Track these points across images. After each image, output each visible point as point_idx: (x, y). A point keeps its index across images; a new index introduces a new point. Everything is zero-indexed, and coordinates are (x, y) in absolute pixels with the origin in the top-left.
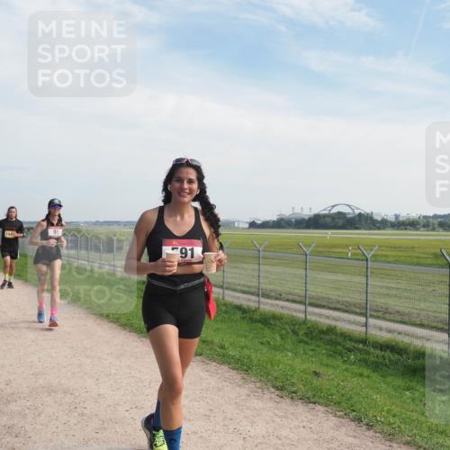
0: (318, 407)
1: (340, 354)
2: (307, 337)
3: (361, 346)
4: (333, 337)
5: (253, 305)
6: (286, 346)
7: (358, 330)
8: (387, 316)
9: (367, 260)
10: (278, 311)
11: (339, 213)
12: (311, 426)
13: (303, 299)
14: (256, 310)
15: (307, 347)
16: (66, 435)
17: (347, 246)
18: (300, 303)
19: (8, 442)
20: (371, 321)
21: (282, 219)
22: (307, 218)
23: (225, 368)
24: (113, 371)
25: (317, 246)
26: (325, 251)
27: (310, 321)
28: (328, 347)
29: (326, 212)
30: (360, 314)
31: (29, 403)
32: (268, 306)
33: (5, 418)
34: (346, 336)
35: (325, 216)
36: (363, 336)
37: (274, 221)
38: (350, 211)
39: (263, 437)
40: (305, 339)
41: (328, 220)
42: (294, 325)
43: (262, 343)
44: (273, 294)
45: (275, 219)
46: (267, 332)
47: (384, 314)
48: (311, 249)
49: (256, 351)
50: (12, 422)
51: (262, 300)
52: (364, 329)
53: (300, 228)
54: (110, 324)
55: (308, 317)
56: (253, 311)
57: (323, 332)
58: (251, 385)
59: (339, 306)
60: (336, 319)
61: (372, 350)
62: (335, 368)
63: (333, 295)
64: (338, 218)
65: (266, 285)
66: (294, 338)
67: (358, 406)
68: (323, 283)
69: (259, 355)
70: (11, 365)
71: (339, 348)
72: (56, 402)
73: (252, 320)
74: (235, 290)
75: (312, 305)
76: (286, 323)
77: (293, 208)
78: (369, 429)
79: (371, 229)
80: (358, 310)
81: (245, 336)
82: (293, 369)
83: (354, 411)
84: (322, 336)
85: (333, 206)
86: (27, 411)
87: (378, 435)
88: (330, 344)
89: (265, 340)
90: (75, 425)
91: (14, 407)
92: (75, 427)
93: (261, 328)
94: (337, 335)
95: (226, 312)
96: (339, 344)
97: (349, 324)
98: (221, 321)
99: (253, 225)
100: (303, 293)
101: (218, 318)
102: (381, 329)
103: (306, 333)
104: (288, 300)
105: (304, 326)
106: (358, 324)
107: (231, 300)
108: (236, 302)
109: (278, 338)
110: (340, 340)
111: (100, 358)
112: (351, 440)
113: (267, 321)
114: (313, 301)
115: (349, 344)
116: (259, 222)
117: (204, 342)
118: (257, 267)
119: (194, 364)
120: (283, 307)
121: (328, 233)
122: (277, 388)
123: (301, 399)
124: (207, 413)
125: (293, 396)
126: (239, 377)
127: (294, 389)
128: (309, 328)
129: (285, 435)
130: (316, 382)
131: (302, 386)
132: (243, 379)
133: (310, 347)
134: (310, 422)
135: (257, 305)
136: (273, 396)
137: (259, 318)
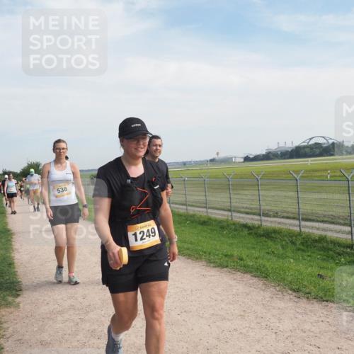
2: (303, 245)
3: (349, 250)
4: (325, 244)
5: (257, 223)
6: (288, 254)
9: (348, 181)
10: (277, 226)
11: (316, 143)
12: (328, 320)
13: (297, 216)
14: (259, 227)
15: (304, 254)
17: (327, 170)
18: (294, 218)
21: (270, 153)
22: (290, 150)
26: (310, 174)
27: (304, 233)
28: (322, 252)
29: (306, 144)
30: (344, 225)
31: (103, 312)
32: (269, 223)
33: (88, 325)
34: (335, 243)
35: (304, 147)
36: (350, 242)
37: (263, 155)
38: (325, 141)
40: (302, 247)
41: (307, 150)
42: (292, 237)
43: (268, 253)
44: (271, 213)
45: (264, 153)
46: (270, 243)
50: (93, 327)
51: (263, 218)
52: (349, 237)
53: (285, 159)
55: (303, 230)
56: (257, 228)
57: (316, 241)
59: (326, 219)
60: (324, 230)
63: (320, 210)
64: (316, 148)
65: (265, 207)
66: (294, 248)
68: (311, 202)
69: (270, 263)
71: (331, 253)
73: (258, 235)
74: (240, 212)
75: (303, 219)
79: (343, 154)
80: (342, 222)
81: (254, 248)
84: (316, 244)
85: (311, 139)
88: (322, 250)
89: (270, 250)
91: (92, 315)
93: (266, 242)
94: (327, 242)
95: (236, 230)
96: (331, 250)
98: (233, 237)
99: (247, 159)
100: (296, 211)
104: (283, 217)
105: (300, 237)
106: (343, 232)
107: (238, 220)
108: (242, 221)
109: (280, 248)
110: (331, 246)
113: (269, 235)
114: (304, 216)
115: (339, 249)
116: (251, 157)
117: (226, 256)
118: (256, 192)
119: (223, 275)
120: (279, 223)
121: (308, 161)
122: (294, 291)
123: (315, 298)
124: (242, 313)
125: (308, 296)
126: (261, 283)
127: (307, 291)
128: (304, 238)
129: (308, 328)
130: (322, 283)
131: (312, 288)
132: (265, 284)
133: (307, 254)
134: (327, 316)
135: (260, 223)
136: (291, 297)
137: (262, 233)
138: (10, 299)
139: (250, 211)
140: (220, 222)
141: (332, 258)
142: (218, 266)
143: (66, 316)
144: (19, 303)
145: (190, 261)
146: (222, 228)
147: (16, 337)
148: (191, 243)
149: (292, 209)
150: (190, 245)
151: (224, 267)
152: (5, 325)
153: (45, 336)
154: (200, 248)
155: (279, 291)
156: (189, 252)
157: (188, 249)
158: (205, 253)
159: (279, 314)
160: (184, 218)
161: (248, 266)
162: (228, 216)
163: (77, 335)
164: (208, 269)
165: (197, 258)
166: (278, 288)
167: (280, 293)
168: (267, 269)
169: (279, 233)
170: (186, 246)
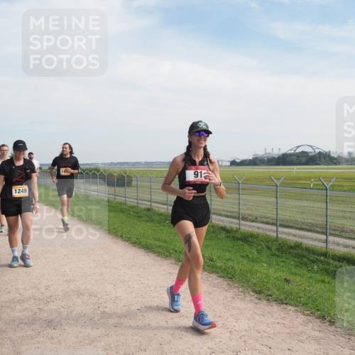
0: (290, 307)
1: (306, 265)
3: (322, 258)
4: (300, 251)
5: (235, 227)
6: (262, 258)
7: (320, 246)
8: (343, 234)
9: (327, 190)
10: (255, 231)
11: (303, 152)
12: (284, 322)
13: (274, 221)
14: (237, 231)
15: (278, 259)
16: (92, 328)
17: (309, 178)
18: (273, 224)
19: (48, 333)
20: (331, 238)
21: (257, 158)
22: (276, 157)
23: (214, 276)
24: (127, 279)
25: (285, 179)
26: (291, 183)
27: (280, 238)
28: (296, 259)
29: (293, 152)
30: (321, 233)
31: (63, 304)
32: (247, 227)
34: (310, 250)
35: (291, 155)
36: (324, 250)
37: (250, 160)
38: (312, 150)
39: (246, 330)
40: (277, 253)
41: (294, 158)
42: (268, 242)
43: (242, 257)
44: (250, 217)
45: (251, 158)
46: (246, 247)
47: (341, 233)
48: (281, 181)
49: (238, 263)
50: (51, 318)
51: (242, 222)
52: (324, 245)
53: (271, 165)
54: (123, 243)
55: (279, 235)
56: (235, 231)
57: (291, 247)
58: (235, 290)
59: (303, 227)
60: (301, 237)
61: (332, 262)
62: (302, 276)
63: (299, 218)
64: (302, 156)
65: (245, 211)
66: (269, 253)
67: (321, 307)
68: (291, 208)
69: (240, 265)
70: (49, 274)
71: (304, 259)
72: (84, 303)
73: (234, 238)
74: (220, 215)
75: (281, 226)
76: (261, 241)
77: (266, 149)
78: (331, 325)
79: (329, 164)
80: (320, 230)
81: (229, 251)
82: (267, 276)
83: (318, 310)
84: (291, 251)
85: (298, 147)
86: (62, 310)
87: (339, 329)
88: (297, 257)
89: (245, 254)
90: (99, 320)
91: (52, 306)
92: (98, 322)
93: (242, 245)
94: (302, 249)
95: (214, 232)
96: (305, 257)
97: (312, 240)
98: (210, 239)
99: (233, 163)
100: (275, 217)
101: (208, 237)
102: (338, 244)
103: (278, 249)
104: (262, 222)
105: (275, 243)
106: (319, 240)
108: (221, 224)
109: (256, 253)
110: (305, 253)
111: (116, 269)
112: (317, 333)
113: (247, 239)
114: (283, 223)
115: (313, 257)
116: (238, 161)
118: (237, 196)
120: (258, 228)
121: (293, 169)
123: (275, 301)
125: (269, 298)
126: (225, 283)
127: (269, 293)
128: (280, 244)
129: (263, 329)
130: (287, 287)
131: (275, 291)
132: (228, 284)
133: (282, 259)
134: (284, 319)
135: (238, 226)
137: (239, 236)
139: (230, 214)
141: (305, 265)
143: (26, 305)
145: (159, 258)
148: (165, 242)
149: (272, 214)
154: (172, 247)
155: (242, 292)
156: (160, 250)
157: (159, 247)
160: (163, 218)
163: (33, 324)
169: (256, 238)
170: (158, 243)
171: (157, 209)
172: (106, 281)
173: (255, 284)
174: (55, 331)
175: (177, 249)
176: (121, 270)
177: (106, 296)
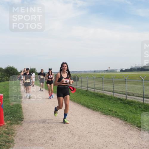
2: (145, 109)
5: (124, 98)
6: (138, 112)
10: (134, 100)
13: (142, 96)
14: (125, 100)
16: (68, 141)
18: (141, 97)
21: (132, 68)
24: (81, 120)
25: (147, 77)
27: (145, 103)
32: (130, 98)
37: (129, 69)
40: (144, 110)
44: (131, 94)
45: (129, 68)
46: (130, 107)
48: (145, 78)
51: (127, 96)
53: (138, 71)
54: (78, 105)
56: (124, 100)
65: (128, 91)
66: (140, 109)
69: (129, 115)
72: (64, 130)
73: (125, 103)
74: (117, 93)
75: (145, 98)
76: (137, 104)
77: (136, 64)
81: (123, 109)
89: (130, 110)
90: (71, 137)
92: (71, 138)
93: (128, 106)
95: (115, 100)
98: (114, 103)
99: (122, 71)
104: (136, 96)
105: (143, 105)
107: (116, 96)
108: (118, 97)
109: (134, 109)
113: (130, 103)
114: (146, 96)
116: (124, 70)
117: (110, 110)
119: (108, 118)
120: (135, 99)
122: (138, 127)
124: (114, 135)
128: (145, 106)
129: (144, 144)
135: (126, 98)
136: (137, 129)
137: (127, 102)
138: (19, 121)
139: (122, 92)
140: (109, 96)
142: (106, 115)
144: (22, 124)
145: (94, 111)
146: (109, 99)
147: (20, 137)
148: (95, 104)
149: (141, 93)
150: (94, 105)
151: (108, 115)
152: (16, 132)
153: (31, 138)
154: (98, 107)
156: (94, 108)
157: (93, 106)
158: (101, 108)
159: (131, 137)
160: (93, 94)
161: (119, 116)
162: (112, 94)
164: (101, 115)
165: (97, 111)
166: (131, 126)
167: (132, 128)
168: (127, 117)
169: (134, 103)
170: (93, 105)
171: (90, 91)
172: (72, 121)
173: (137, 123)
174: (53, 141)
175: (101, 107)
176: (78, 116)
177: (73, 127)
